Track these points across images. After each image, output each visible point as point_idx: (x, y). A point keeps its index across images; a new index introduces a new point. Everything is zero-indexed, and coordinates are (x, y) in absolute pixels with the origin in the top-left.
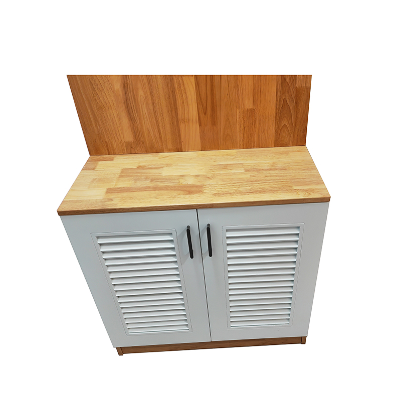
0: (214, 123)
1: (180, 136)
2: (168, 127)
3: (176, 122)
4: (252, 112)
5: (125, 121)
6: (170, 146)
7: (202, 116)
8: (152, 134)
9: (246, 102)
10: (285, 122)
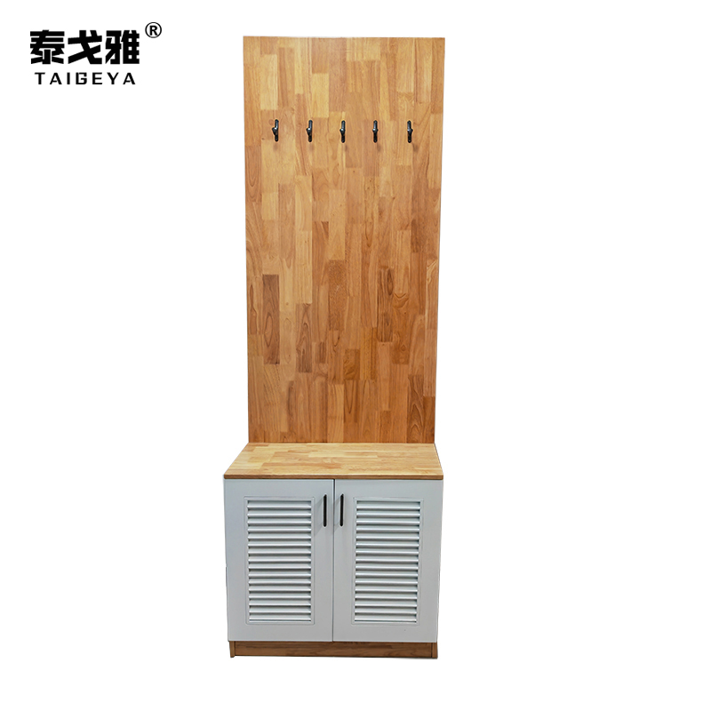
0: (356, 420)
1: (327, 429)
2: (318, 422)
3: (325, 419)
4: (388, 414)
5: (284, 416)
6: (317, 438)
7: (347, 414)
8: (304, 426)
9: (383, 405)
10: (415, 423)
